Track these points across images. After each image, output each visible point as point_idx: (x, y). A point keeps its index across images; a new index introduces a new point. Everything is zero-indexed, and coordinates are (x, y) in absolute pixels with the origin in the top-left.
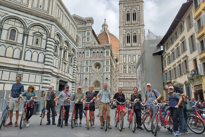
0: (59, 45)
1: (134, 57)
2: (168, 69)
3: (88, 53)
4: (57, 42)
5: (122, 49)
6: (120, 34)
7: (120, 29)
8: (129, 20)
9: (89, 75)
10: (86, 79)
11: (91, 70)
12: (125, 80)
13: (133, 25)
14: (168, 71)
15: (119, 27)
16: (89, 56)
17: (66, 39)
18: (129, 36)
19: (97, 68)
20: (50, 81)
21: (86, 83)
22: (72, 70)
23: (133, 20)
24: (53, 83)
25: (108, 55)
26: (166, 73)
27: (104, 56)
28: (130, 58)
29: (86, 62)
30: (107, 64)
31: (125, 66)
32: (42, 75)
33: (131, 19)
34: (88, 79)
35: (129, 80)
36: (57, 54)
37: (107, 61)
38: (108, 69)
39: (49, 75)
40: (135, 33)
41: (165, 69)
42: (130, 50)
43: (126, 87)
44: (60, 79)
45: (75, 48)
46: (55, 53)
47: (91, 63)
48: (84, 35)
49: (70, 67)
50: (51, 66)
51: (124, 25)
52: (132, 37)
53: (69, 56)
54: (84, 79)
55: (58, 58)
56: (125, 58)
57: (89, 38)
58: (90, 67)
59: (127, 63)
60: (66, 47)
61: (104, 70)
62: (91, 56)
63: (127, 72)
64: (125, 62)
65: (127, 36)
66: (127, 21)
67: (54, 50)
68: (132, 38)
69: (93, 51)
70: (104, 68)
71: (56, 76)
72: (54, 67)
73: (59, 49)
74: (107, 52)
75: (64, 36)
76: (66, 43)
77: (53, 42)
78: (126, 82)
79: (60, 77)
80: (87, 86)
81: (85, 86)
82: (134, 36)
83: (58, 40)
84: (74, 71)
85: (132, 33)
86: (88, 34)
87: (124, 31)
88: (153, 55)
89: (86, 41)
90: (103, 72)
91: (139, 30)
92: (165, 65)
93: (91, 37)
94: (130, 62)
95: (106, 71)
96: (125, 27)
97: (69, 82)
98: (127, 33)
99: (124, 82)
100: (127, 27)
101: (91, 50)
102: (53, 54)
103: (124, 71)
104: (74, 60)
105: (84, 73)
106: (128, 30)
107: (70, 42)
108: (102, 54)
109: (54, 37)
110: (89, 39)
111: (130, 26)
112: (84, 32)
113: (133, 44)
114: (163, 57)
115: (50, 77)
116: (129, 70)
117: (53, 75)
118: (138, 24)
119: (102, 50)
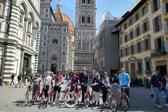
0: (24, 15)
1: (88, 35)
2: (125, 46)
3: (47, 28)
4: (22, 11)
5: (78, 27)
6: (77, 14)
7: (76, 9)
8: (84, 3)
9: (47, 49)
10: (44, 52)
11: (48, 45)
12: (80, 55)
13: (88, 8)
14: (125, 48)
15: (76, 8)
16: (47, 32)
17: (31, 10)
18: (84, 17)
19: (55, 43)
20: (14, 53)
21: (44, 56)
22: (36, 43)
23: (88, 3)
24: (18, 56)
25: (65, 32)
26: (122, 50)
27: (61, 32)
28: (84, 36)
29: (44, 37)
30: (64, 40)
31: (80, 43)
32: (5, 47)
33: (86, 2)
34: (46, 52)
35: (83, 55)
36: (21, 24)
37: (64, 37)
38: (65, 44)
39: (14, 47)
40: (89, 15)
41: (121, 46)
42: (84, 29)
43: (80, 61)
44: (25, 52)
45: (39, 21)
46: (20, 23)
47: (49, 38)
48: (42, 11)
49: (34, 40)
50: (16, 37)
51: (80, 7)
52: (86, 17)
53: (33, 28)
54: (42, 52)
55: (22, 29)
56: (80, 36)
57: (47, 14)
58: (48, 41)
59: (82, 40)
60: (30, 18)
61: (61, 45)
62: (49, 32)
63: (82, 48)
64: (80, 39)
65: (83, 17)
66: (83, 3)
67: (19, 19)
68: (86, 19)
69: (51, 28)
70: (61, 43)
71: (21, 48)
72: (18, 38)
73: (24, 19)
74: (64, 29)
75: (29, 6)
76: (31, 15)
77: (18, 11)
78: (80, 56)
79: (25, 49)
80: (45, 59)
81: (42, 59)
82: (88, 17)
83: (23, 9)
84: (37, 44)
85: (86, 14)
86: (47, 11)
87: (80, 12)
88: (112, 34)
89: (45, 17)
90: (61, 47)
91: (92, 12)
92: (122, 43)
93: (49, 14)
94: (84, 39)
95: (63, 46)
96: (81, 8)
97: (33, 55)
98: (82, 14)
99: (78, 56)
100: (82, 8)
101: (49, 26)
102: (18, 25)
103: (79, 46)
104: (38, 34)
105: (42, 47)
106: (83, 11)
107: (35, 15)
108: (59, 31)
109: (20, 5)
110: (47, 16)
111: (85, 8)
112: (42, 9)
113: (88, 24)
114: (120, 36)
115: (15, 50)
116: (83, 46)
117: (18, 48)
118: (91, 7)
119: (59, 27)
